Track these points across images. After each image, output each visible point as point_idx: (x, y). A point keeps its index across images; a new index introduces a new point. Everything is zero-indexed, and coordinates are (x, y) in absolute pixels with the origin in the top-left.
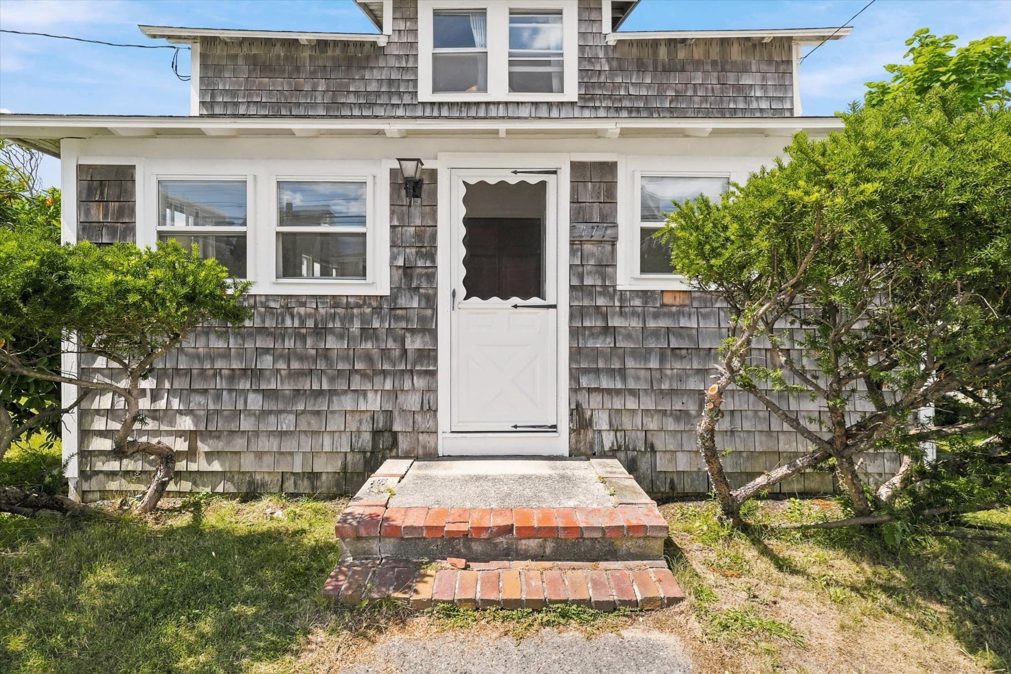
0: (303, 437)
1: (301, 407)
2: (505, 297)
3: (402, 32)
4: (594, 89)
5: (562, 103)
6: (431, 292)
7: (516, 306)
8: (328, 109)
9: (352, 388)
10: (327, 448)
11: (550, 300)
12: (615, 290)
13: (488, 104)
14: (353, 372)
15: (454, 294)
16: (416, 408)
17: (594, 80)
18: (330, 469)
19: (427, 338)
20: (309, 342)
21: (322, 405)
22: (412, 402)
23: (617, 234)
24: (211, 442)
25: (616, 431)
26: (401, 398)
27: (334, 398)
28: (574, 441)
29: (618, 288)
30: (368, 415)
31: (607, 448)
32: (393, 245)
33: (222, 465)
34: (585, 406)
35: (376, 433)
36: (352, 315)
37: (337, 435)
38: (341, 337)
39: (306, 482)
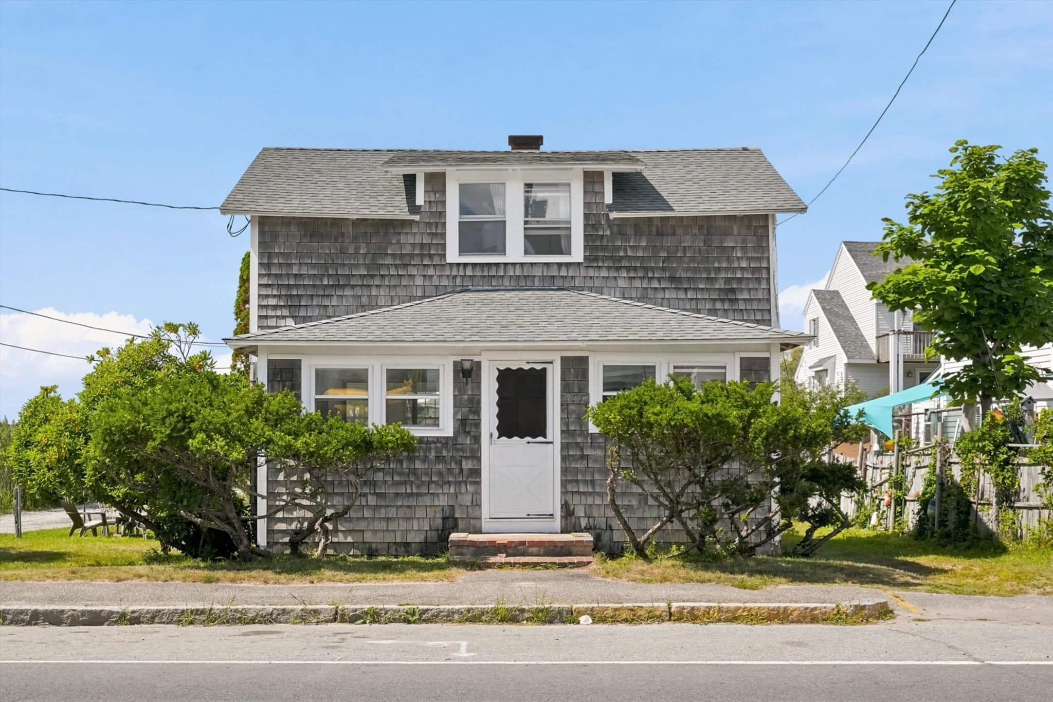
0: (400, 520)
1: (400, 503)
2: (522, 437)
3: (432, 203)
4: (597, 251)
5: (570, 263)
6: (477, 434)
7: (528, 443)
8: (368, 269)
9: (431, 492)
10: (416, 528)
11: (549, 439)
12: (588, 433)
13: (506, 264)
14: (430, 482)
15: (491, 435)
16: (469, 504)
17: (598, 243)
18: (417, 540)
19: (475, 462)
20: (405, 465)
21: (412, 502)
22: (466, 500)
23: (588, 399)
24: (346, 524)
25: (589, 517)
26: (460, 498)
27: (420, 498)
28: (563, 524)
29: (590, 432)
30: (440, 508)
31: (583, 527)
32: (455, 406)
33: (353, 538)
34: (570, 502)
35: (444, 519)
36: (430, 448)
37: (421, 520)
38: (424, 461)
39: (403, 549)
